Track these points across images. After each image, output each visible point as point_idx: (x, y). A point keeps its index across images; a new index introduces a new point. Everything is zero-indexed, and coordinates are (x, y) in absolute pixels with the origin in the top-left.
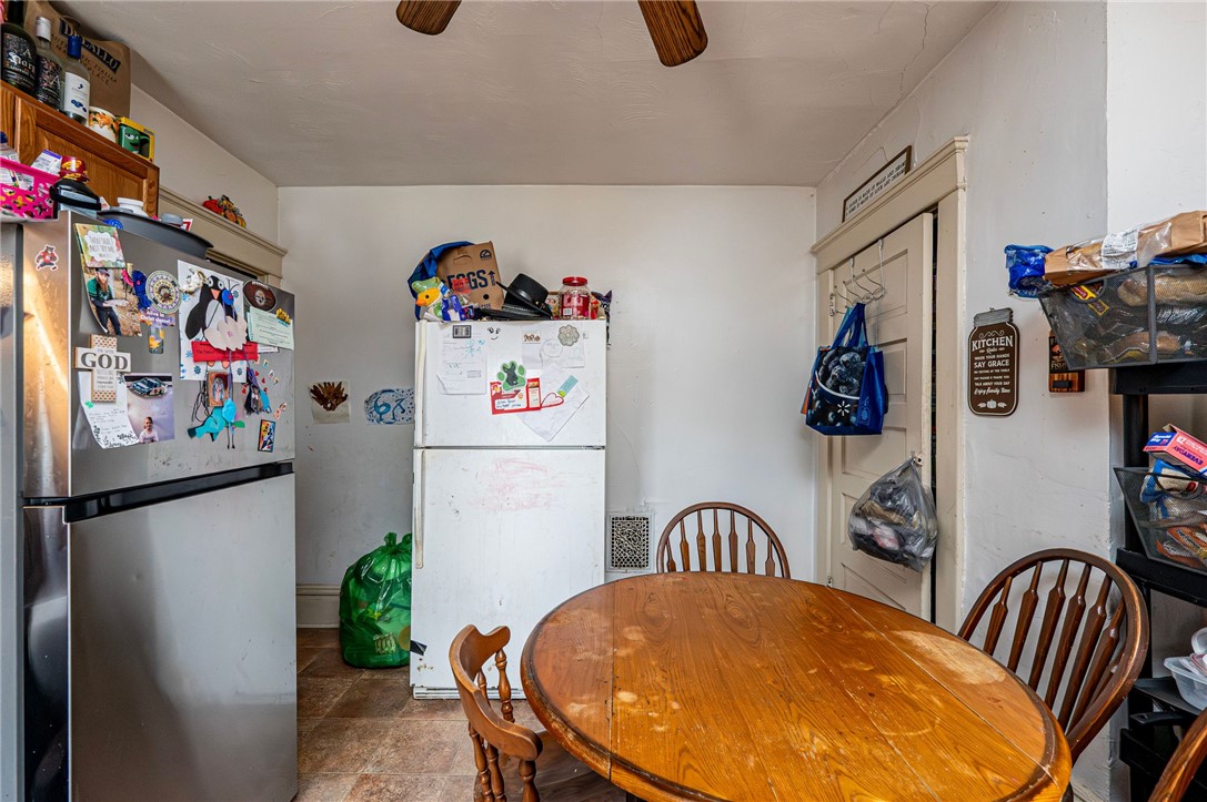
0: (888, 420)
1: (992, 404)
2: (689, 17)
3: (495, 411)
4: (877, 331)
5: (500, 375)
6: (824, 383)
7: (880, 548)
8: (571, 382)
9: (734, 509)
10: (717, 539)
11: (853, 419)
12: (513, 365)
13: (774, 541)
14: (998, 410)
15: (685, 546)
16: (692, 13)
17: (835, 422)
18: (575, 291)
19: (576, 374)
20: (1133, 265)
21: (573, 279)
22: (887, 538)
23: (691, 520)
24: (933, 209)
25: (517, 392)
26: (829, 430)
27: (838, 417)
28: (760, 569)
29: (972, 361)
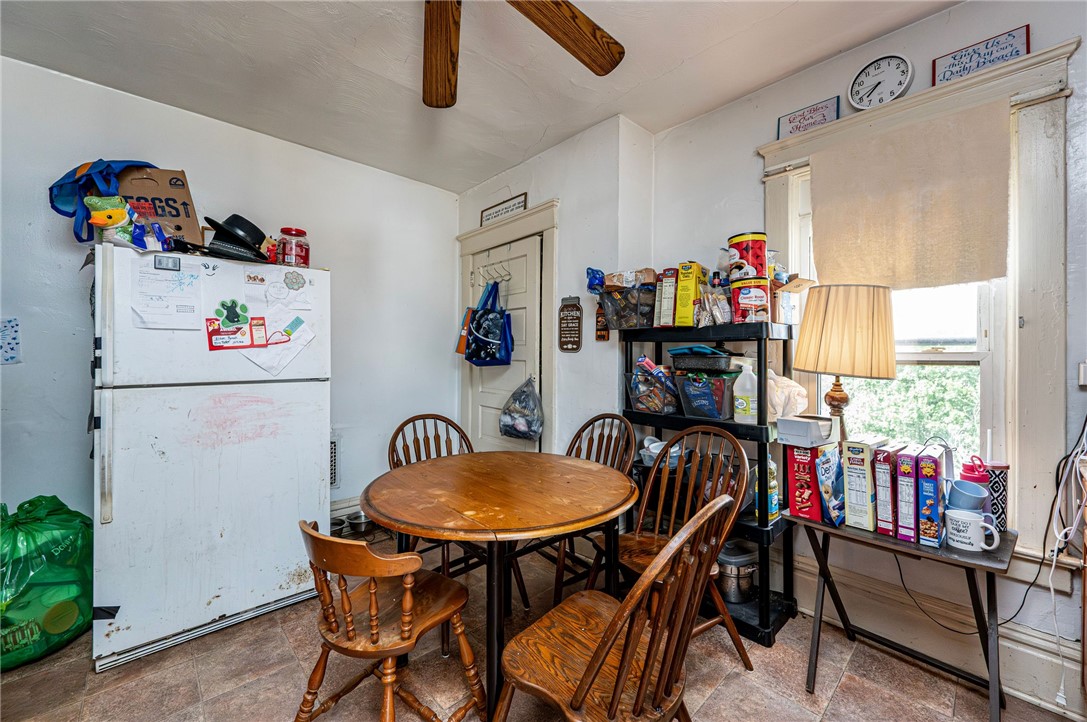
0: (514, 355)
1: (570, 346)
2: (450, 84)
3: (212, 348)
4: (507, 302)
5: (218, 312)
6: (478, 332)
7: (519, 432)
8: (298, 322)
9: (436, 417)
10: (426, 439)
11: (498, 355)
12: (234, 304)
13: (463, 436)
14: (573, 349)
15: (406, 448)
16: (453, 84)
17: (486, 357)
18: (294, 240)
19: (302, 315)
20: (634, 286)
21: (291, 229)
22: (521, 424)
23: (409, 429)
24: (540, 234)
25: (239, 329)
26: (481, 363)
27: (488, 355)
28: (455, 452)
29: (560, 323)
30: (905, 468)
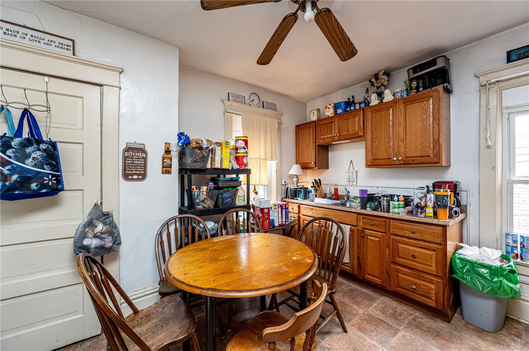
1: (135, 177)
6: (22, 162)
11: (59, 187)
14: (138, 179)
17: (40, 189)
27: (45, 187)
29: (125, 160)
30: (284, 207)
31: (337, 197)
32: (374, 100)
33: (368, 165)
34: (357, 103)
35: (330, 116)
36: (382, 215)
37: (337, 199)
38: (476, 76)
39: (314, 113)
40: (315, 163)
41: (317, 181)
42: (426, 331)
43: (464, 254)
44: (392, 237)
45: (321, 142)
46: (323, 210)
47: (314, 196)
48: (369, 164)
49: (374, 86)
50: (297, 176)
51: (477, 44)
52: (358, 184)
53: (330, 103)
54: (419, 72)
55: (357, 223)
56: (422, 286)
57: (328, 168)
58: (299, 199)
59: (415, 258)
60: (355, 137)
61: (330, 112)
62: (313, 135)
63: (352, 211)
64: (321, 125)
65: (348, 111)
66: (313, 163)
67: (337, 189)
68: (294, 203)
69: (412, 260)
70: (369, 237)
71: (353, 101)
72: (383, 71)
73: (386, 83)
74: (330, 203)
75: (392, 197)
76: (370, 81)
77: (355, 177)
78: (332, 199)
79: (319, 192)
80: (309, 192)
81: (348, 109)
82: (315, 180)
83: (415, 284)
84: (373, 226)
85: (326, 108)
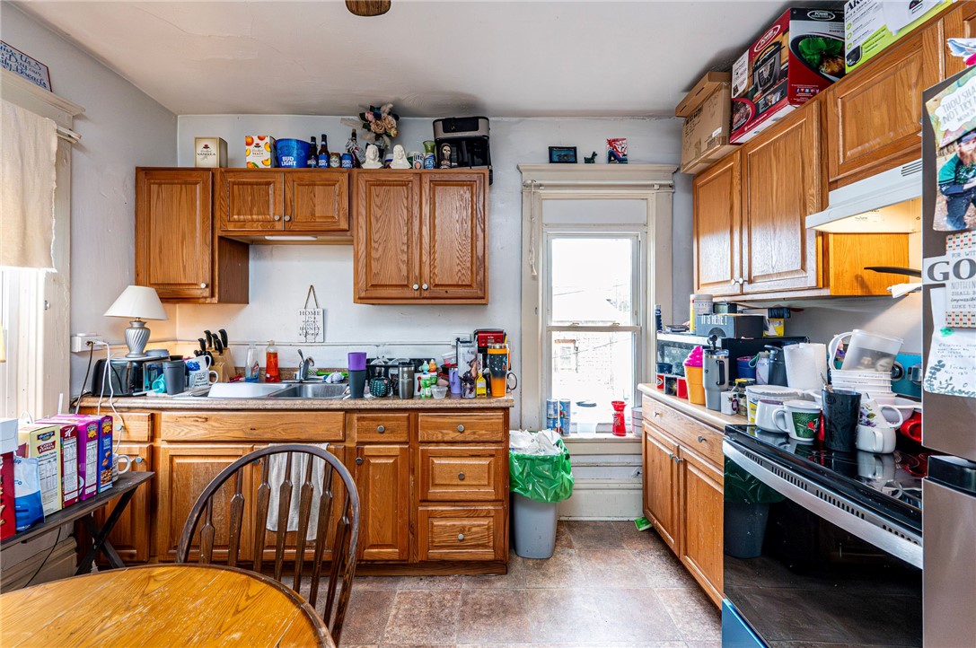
30: (92, 433)
31: (274, 374)
32: (371, 161)
33: (360, 298)
34: (333, 154)
35: (261, 166)
36: (404, 406)
37: (277, 379)
38: (518, 168)
39: (206, 147)
40: (211, 286)
41: (215, 336)
42: (488, 617)
43: (518, 447)
44: (421, 448)
45: (232, 230)
46: (246, 417)
47: (207, 378)
48: (363, 295)
49: (369, 130)
50: (142, 324)
51: (518, 122)
52: (327, 340)
53: (261, 135)
54: (454, 131)
55: (344, 435)
56: (474, 529)
57: (245, 300)
58: (150, 393)
59: (463, 479)
60: (328, 233)
61: (260, 157)
62: (204, 206)
63: (334, 407)
64: (234, 183)
65: (310, 166)
66: (203, 286)
67: (275, 355)
68: (129, 409)
69: (458, 485)
70: (372, 461)
71: (324, 148)
72: (391, 106)
73: (393, 132)
74: (261, 394)
75: (417, 363)
76: (362, 116)
77: (320, 324)
78: (261, 382)
79: (220, 365)
80: (188, 370)
81: (312, 162)
82: (208, 333)
83: (462, 529)
84: (382, 433)
85: (248, 144)
